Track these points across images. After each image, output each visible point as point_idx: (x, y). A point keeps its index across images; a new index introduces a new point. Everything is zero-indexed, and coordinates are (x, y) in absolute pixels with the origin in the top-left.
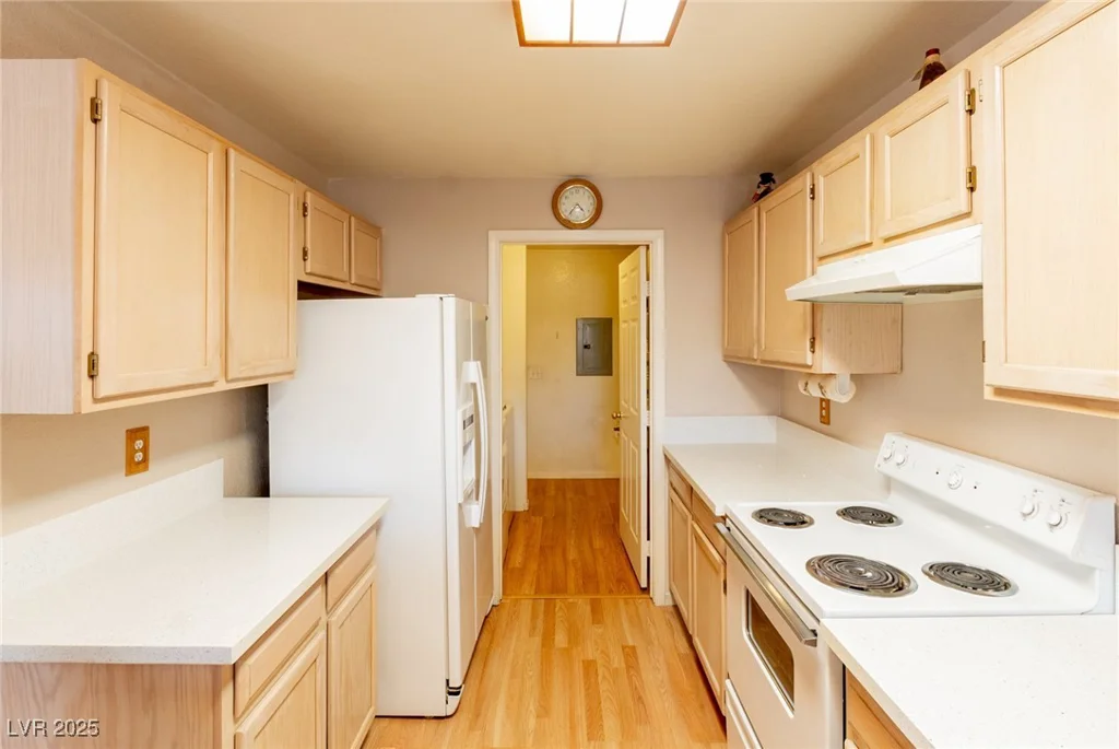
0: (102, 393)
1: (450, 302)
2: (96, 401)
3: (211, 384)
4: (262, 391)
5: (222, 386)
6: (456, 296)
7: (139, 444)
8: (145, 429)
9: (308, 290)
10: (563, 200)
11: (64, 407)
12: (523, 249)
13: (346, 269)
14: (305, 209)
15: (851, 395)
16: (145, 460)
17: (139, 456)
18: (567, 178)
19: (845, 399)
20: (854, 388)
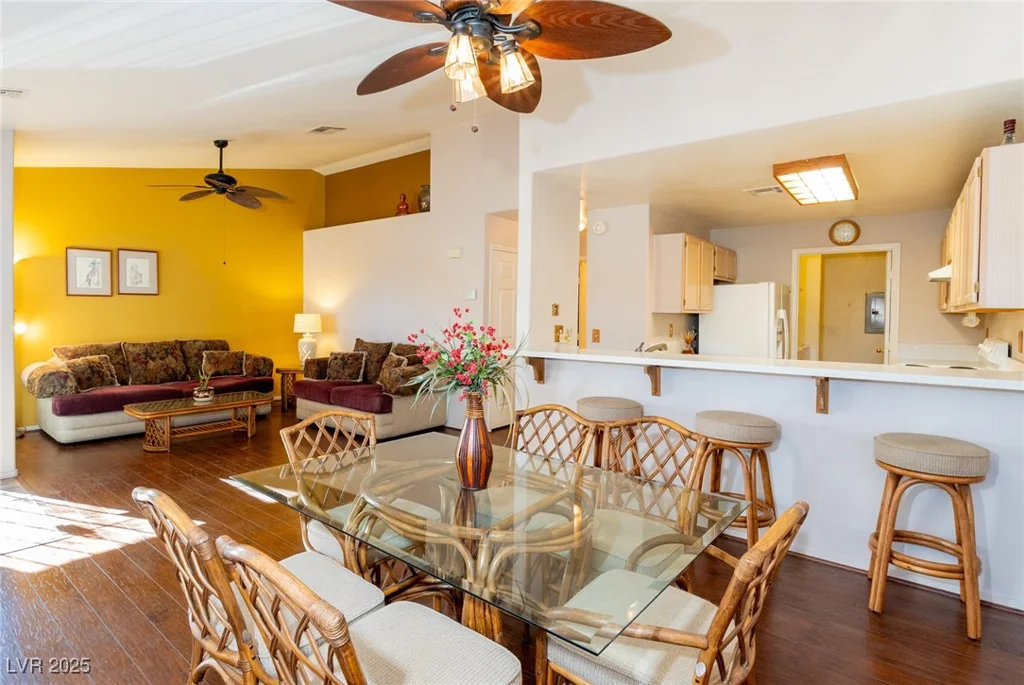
1: (773, 285)
6: (774, 282)
7: (671, 329)
8: (672, 325)
10: (835, 231)
16: (672, 334)
17: (671, 332)
18: (838, 220)
19: (973, 325)
20: (979, 320)
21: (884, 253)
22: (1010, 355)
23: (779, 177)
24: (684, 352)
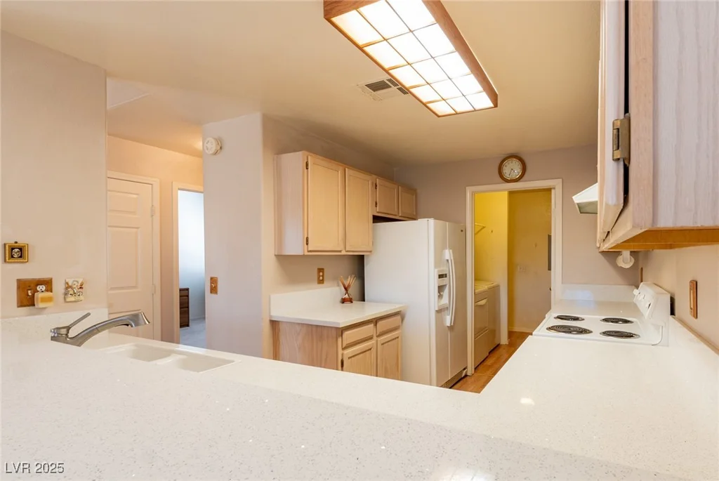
0: (310, 249)
1: (432, 221)
2: (309, 251)
3: (340, 251)
4: (362, 257)
5: (344, 253)
6: (435, 219)
7: (321, 274)
8: (323, 269)
9: (377, 219)
10: (504, 167)
11: (301, 253)
12: (506, 194)
13: (396, 210)
14: (376, 186)
15: (631, 264)
16: (323, 280)
17: (321, 278)
18: (506, 156)
19: (627, 266)
20: (633, 260)
21: (549, 190)
22: (672, 313)
23: (334, 19)
24: (343, 301)
